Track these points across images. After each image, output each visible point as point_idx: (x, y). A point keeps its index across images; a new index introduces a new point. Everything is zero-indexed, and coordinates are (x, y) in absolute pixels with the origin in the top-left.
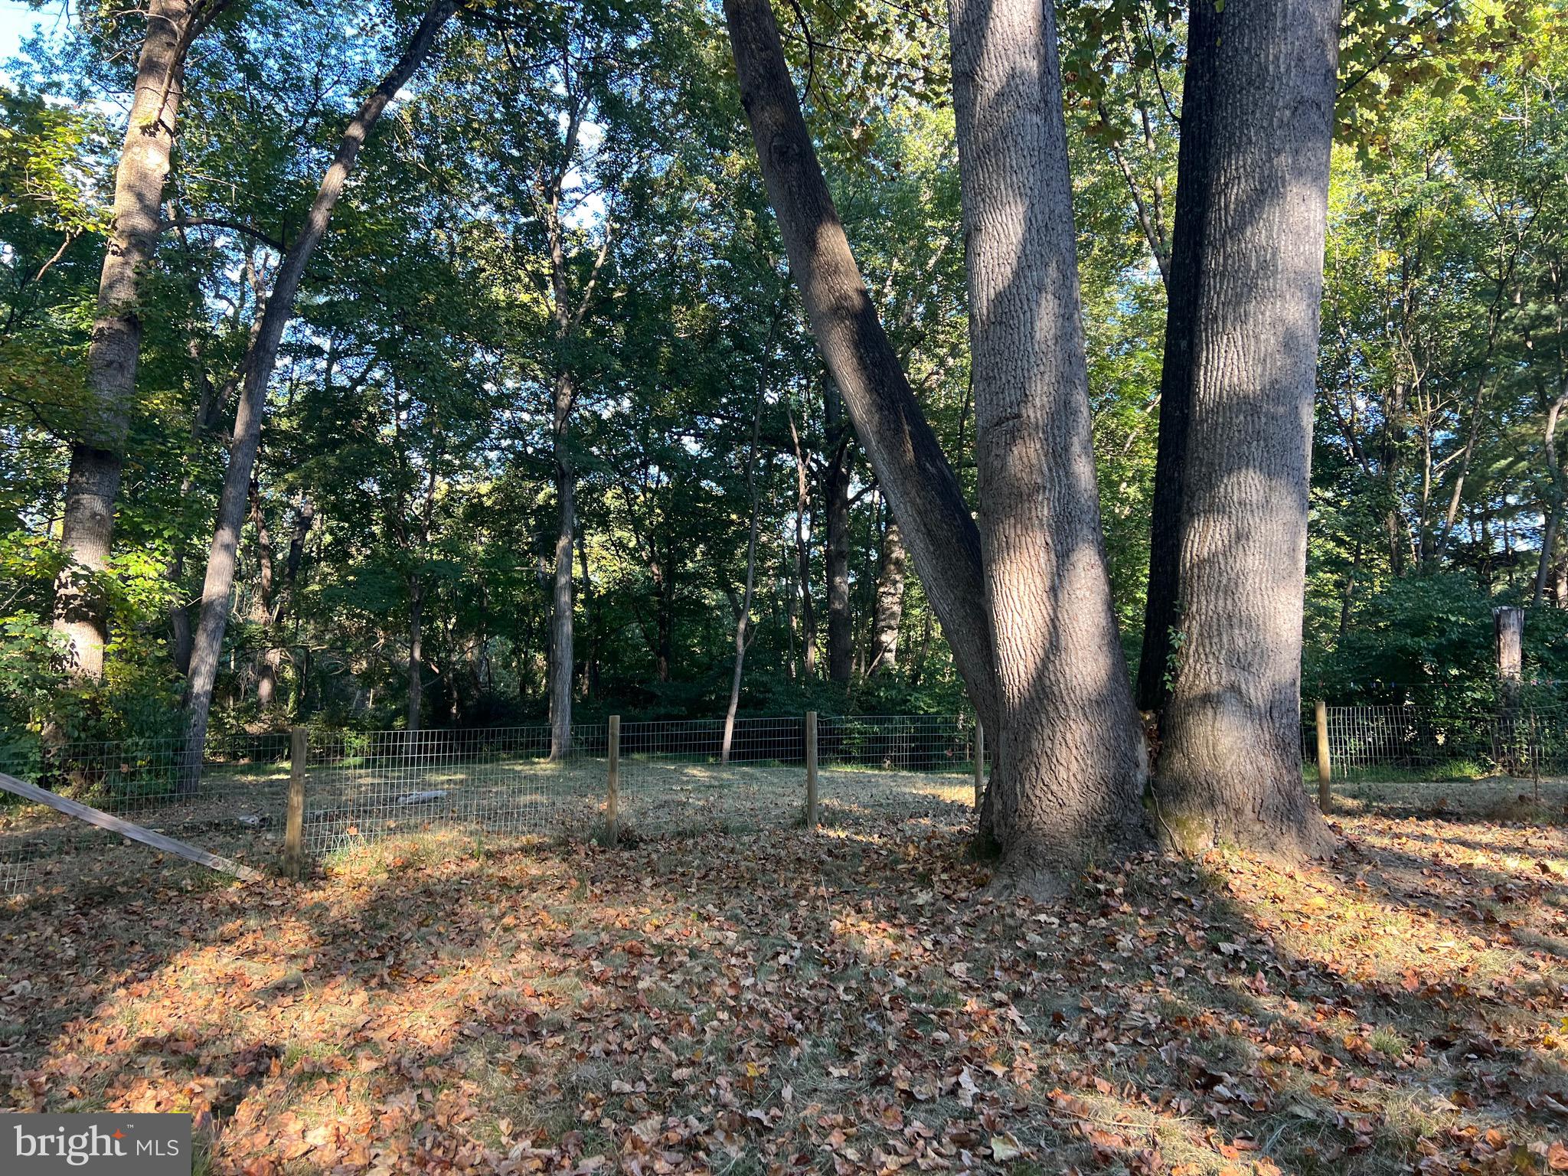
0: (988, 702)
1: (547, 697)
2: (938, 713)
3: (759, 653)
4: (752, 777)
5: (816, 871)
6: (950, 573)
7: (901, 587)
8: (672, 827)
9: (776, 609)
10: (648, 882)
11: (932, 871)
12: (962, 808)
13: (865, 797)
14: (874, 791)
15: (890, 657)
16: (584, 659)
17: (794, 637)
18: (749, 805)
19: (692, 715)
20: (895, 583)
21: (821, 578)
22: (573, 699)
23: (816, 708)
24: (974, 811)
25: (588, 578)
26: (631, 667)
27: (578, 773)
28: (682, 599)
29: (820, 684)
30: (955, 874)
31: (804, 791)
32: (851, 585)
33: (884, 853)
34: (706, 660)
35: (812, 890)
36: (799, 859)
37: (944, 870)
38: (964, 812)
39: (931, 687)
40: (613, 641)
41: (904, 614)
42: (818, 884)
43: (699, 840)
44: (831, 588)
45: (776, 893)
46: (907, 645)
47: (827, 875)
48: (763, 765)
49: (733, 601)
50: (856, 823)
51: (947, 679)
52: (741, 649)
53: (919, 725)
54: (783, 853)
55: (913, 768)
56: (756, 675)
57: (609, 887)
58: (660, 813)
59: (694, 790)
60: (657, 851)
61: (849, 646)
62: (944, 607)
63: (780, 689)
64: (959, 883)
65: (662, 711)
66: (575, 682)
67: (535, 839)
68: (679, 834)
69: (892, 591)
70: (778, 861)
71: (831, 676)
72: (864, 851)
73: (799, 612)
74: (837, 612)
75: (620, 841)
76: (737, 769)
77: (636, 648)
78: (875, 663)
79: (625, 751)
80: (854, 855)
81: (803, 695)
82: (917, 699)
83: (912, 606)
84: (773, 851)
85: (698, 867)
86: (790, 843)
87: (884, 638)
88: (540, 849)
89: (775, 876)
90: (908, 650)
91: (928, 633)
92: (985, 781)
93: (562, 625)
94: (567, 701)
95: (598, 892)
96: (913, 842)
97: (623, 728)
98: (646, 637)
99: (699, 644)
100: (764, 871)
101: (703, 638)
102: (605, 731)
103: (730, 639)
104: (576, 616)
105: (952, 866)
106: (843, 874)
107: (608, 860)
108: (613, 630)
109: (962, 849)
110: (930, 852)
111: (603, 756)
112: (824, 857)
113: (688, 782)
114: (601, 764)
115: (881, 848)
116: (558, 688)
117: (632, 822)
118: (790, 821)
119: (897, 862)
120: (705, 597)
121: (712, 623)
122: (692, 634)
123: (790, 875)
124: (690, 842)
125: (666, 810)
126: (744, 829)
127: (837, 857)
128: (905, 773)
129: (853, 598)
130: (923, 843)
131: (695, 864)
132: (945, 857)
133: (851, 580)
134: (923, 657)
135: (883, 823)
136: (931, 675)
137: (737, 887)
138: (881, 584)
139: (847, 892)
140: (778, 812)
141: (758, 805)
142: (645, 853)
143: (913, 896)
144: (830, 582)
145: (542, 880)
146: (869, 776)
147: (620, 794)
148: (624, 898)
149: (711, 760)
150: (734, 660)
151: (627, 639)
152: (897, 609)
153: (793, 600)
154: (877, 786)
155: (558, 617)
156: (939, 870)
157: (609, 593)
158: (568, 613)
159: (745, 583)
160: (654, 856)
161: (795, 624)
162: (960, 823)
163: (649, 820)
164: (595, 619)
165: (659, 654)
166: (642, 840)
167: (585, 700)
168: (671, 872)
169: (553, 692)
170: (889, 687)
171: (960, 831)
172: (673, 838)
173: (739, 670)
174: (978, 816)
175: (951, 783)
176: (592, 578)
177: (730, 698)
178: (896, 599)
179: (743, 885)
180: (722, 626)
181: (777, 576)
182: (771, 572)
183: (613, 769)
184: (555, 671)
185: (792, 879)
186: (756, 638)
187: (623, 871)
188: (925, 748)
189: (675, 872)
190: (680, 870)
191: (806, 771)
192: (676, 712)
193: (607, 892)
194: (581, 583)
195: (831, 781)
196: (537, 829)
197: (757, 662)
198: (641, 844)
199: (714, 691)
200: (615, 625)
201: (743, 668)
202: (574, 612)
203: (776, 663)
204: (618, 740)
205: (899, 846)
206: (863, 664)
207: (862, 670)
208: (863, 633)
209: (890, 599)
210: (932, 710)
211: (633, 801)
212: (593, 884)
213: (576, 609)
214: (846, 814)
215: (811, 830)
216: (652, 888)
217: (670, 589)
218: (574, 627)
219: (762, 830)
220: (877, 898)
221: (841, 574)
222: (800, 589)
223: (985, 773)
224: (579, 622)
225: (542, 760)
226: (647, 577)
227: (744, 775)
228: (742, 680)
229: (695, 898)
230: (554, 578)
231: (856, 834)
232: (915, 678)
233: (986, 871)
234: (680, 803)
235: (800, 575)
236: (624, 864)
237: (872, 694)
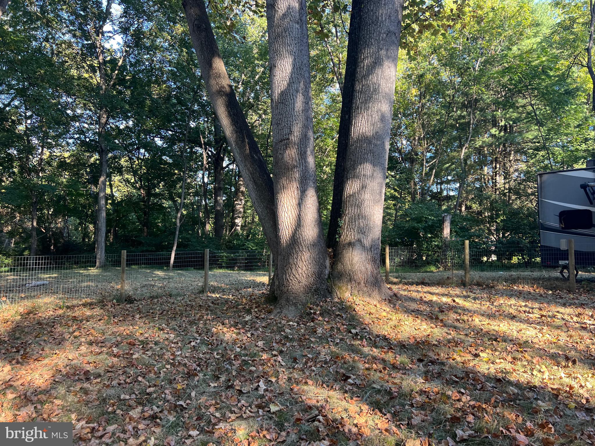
0: (275, 245)
1: (94, 243)
2: (256, 249)
3: (186, 226)
4: (182, 274)
5: (207, 310)
6: (262, 197)
7: (243, 202)
8: (148, 295)
9: (193, 208)
10: (138, 316)
11: (251, 308)
12: (264, 284)
13: (227, 281)
14: (231, 279)
15: (239, 228)
16: (111, 227)
17: (200, 220)
18: (180, 285)
19: (157, 250)
20: (241, 200)
21: (212, 197)
22: (106, 244)
23: (209, 248)
24: (268, 285)
25: (113, 194)
26: (131, 231)
27: (108, 274)
28: (154, 204)
29: (211, 238)
30: (260, 309)
31: (203, 280)
32: (224, 201)
33: (234, 302)
34: (164, 228)
35: (205, 317)
36: (200, 305)
37: (256, 307)
38: (264, 286)
39: (254, 240)
40: (124, 220)
41: (244, 212)
42: (207, 315)
43: (160, 299)
44: (216, 201)
45: (191, 319)
46: (245, 224)
47: (211, 311)
48: (187, 270)
49: (175, 205)
50: (223, 291)
51: (260, 236)
52: (178, 224)
53: (249, 254)
54: (194, 303)
55: (246, 270)
56: (184, 235)
57: (121, 319)
58: (143, 289)
59: (158, 280)
60: (142, 304)
61: (223, 224)
62: (259, 210)
63: (194, 240)
64: (261, 312)
65: (145, 249)
66: (107, 237)
67: (89, 300)
68: (151, 297)
69: (240, 203)
70: (192, 306)
71: (215, 235)
72: (226, 301)
73: (203, 210)
74: (218, 210)
75: (126, 300)
76: (176, 272)
77: (134, 223)
78: (233, 230)
79: (128, 265)
80: (222, 303)
81: (204, 243)
82: (248, 244)
83: (247, 209)
84: (190, 303)
85: (159, 310)
86: (197, 299)
87: (236, 221)
88: (91, 304)
89: (191, 312)
90: (245, 226)
91: (253, 219)
92: (272, 274)
93: (101, 213)
94: (103, 244)
95: (116, 321)
96: (245, 298)
97: (127, 256)
98: (138, 219)
99: (160, 222)
100: (186, 310)
101: (162, 219)
102: (120, 257)
103: (174, 220)
104: (108, 210)
105: (259, 306)
106: (218, 311)
107: (121, 308)
108: (123, 216)
109: (263, 299)
110: (251, 301)
111: (119, 267)
112: (210, 304)
113: (155, 277)
114: (118, 270)
115: (233, 300)
116: (99, 239)
117: (131, 293)
118: (197, 291)
119: (238, 305)
120: (163, 204)
121: (166, 214)
122: (158, 218)
123: (196, 312)
124: (156, 300)
125: (146, 288)
126: (178, 295)
127: (215, 304)
128: (242, 272)
129: (225, 205)
130: (248, 298)
131: (158, 309)
132: (256, 303)
133: (224, 198)
134: (251, 229)
135: (234, 291)
136: (254, 235)
137: (175, 317)
138: (236, 200)
139: (219, 317)
140: (192, 288)
141: (184, 285)
142: (136, 305)
143: (244, 318)
144: (216, 199)
145: (92, 317)
146: (229, 273)
147: (126, 282)
148: (127, 323)
149: (165, 268)
150: (175, 229)
151: (130, 219)
152: (242, 210)
153: (201, 205)
154: (232, 277)
155: (100, 210)
156: (254, 308)
157: (122, 200)
158: (104, 208)
159: (180, 198)
160: (140, 306)
161: (201, 215)
162: (263, 290)
163: (138, 292)
164: (115, 211)
165: (144, 226)
166: (135, 300)
167: (112, 244)
168: (147, 312)
169: (97, 240)
170: (238, 240)
171: (263, 293)
172: (148, 299)
173: (177, 233)
174: (269, 287)
175: (260, 275)
176: (115, 194)
177: (173, 244)
178: (241, 206)
179: (177, 316)
180: (170, 215)
181: (194, 196)
182: (191, 194)
183: (123, 272)
184: (98, 232)
185: (197, 313)
186: (185, 220)
187: (127, 312)
188: (251, 263)
189: (149, 312)
190: (151, 311)
191: (204, 272)
192: (150, 249)
193: (120, 321)
194: (110, 196)
195: (214, 275)
196: (90, 296)
197: (185, 230)
198: (135, 302)
199: (167, 241)
200: (125, 214)
201: (179, 232)
202: (106, 208)
203: (193, 230)
204: (125, 260)
205: (239, 299)
206: (228, 231)
207: (228, 233)
208: (228, 219)
209: (239, 206)
210: (254, 248)
211: (132, 284)
212: (114, 318)
213: (108, 207)
214: (220, 288)
215: (205, 294)
216: (139, 319)
217: (149, 200)
218: (107, 214)
219: (185, 295)
220: (230, 319)
221: (220, 196)
222: (203, 201)
223: (273, 271)
224: (109, 212)
225: (92, 268)
226: (139, 195)
227: (179, 274)
228: (179, 237)
229: (157, 322)
230: (98, 194)
231: (223, 295)
232: (248, 236)
233: (271, 307)
234: (151, 285)
235: (203, 196)
236: (128, 310)
237: (231, 242)
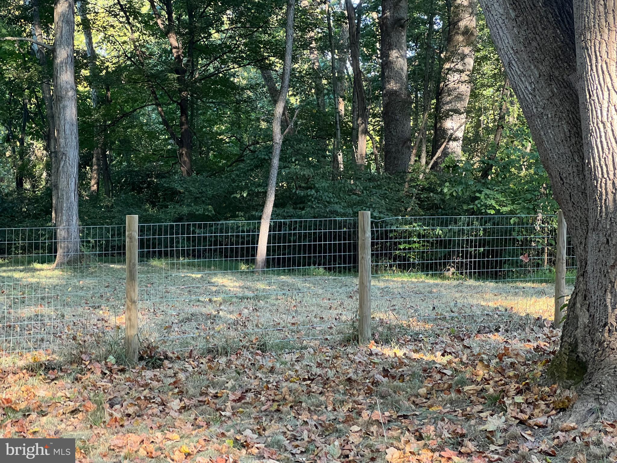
0: (576, 199)
1: (49, 193)
2: (512, 212)
3: (300, 141)
4: (291, 287)
5: (369, 393)
6: (534, 44)
7: (470, 62)
8: (201, 344)
9: (319, 89)
10: (176, 404)
11: (504, 393)
12: (539, 322)
13: (425, 309)
14: (436, 302)
15: (456, 147)
16: (91, 148)
17: (341, 122)
18: (290, 319)
19: (219, 215)
20: (463, 57)
21: (374, 51)
22: (80, 195)
23: (369, 207)
24: (553, 326)
25: (93, 51)
26: (146, 159)
27: (88, 282)
28: (207, 77)
29: (372, 179)
30: (531, 397)
31: (354, 304)
32: (410, 60)
33: (448, 372)
34: (236, 150)
35: (365, 414)
36: (349, 380)
37: (519, 392)
38: (541, 326)
39: (505, 181)
40: (126, 128)
41: (474, 95)
42: (372, 407)
43: (233, 357)
44: (386, 65)
45: (323, 418)
46: (477, 134)
47: (382, 397)
48: (305, 274)
49: (268, 79)
50: (416, 339)
51: (523, 173)
52: (278, 137)
53: (489, 226)
54: (331, 373)
55: (482, 276)
56: (295, 168)
57: (131, 410)
58: (186, 327)
59: (225, 301)
60: (185, 370)
61: (407, 134)
62: (525, 86)
63: (325, 184)
64: (536, 406)
65: (185, 210)
66: (82, 176)
67: (43, 358)
68: (210, 351)
69: (460, 67)
70: (326, 382)
71: (386, 169)
72: (425, 370)
73: (348, 93)
74: (393, 93)
75: (141, 358)
76: (274, 278)
77: (153, 135)
78: (438, 154)
79: (144, 257)
80: (413, 375)
81: (351, 191)
82: (487, 196)
83: (483, 85)
84: (319, 371)
85: (233, 389)
86: (339, 362)
87: (449, 124)
88: (48, 367)
89: (323, 398)
90: (477, 138)
91: (502, 118)
92: (568, 291)
93: (64, 107)
94: (73, 199)
95: (118, 415)
96: (481, 361)
97: (141, 230)
98: (165, 122)
99: (227, 130)
100: (309, 393)
101: (233, 124)
102: (121, 232)
103: (263, 125)
104: (81, 99)
105: (528, 388)
106: (401, 397)
107: (128, 380)
108: (125, 115)
109: (540, 368)
110: (501, 372)
111: (119, 262)
112: (379, 377)
113: (217, 293)
114: (114, 271)
115: (445, 367)
116: (62, 183)
117: (154, 338)
118: (339, 337)
119: (463, 383)
120: (234, 75)
121: (243, 106)
122: (219, 119)
123: (340, 397)
124: (223, 360)
125: (194, 324)
126: (282, 347)
127: (394, 377)
128: (471, 282)
129: (412, 76)
130: (494, 361)
131: (229, 385)
132: (519, 378)
133: (410, 54)
134: (496, 147)
135: (446, 339)
136: (505, 168)
137: (278, 410)
138: (447, 60)
139: (405, 417)
140: (324, 326)
141: (300, 319)
142: (171, 372)
143: (482, 421)
144: (385, 55)
145: (52, 403)
146: (430, 286)
147: (140, 305)
148: (148, 422)
149: (244, 267)
150: (269, 150)
151: (142, 125)
152: (465, 89)
153: (340, 79)
154: (439, 297)
155: (58, 99)
156: (512, 392)
157: (119, 70)
158: (71, 93)
159: (282, 57)
160: (182, 376)
161: (341, 107)
162: (537, 338)
163: (173, 336)
164: (102, 101)
165: (181, 143)
166: (167, 358)
167: (95, 198)
168: (202, 394)
169: (56, 186)
170: (454, 182)
171: (537, 349)
172: (202, 356)
173: (276, 162)
174: (559, 332)
175: (526, 293)
176: (97, 51)
177: (265, 193)
178: (464, 77)
179: (285, 409)
180: (254, 109)
181: (322, 50)
182: (314, 45)
183: (132, 277)
184: (58, 162)
185: (342, 402)
186: (296, 124)
187: (146, 392)
188: (495, 254)
189: (207, 394)
190: (212, 391)
191: (356, 281)
192: (201, 212)
193: (129, 415)
194: (85, 56)
195: (385, 291)
196: (45, 345)
197: (297, 152)
198: (166, 362)
199: (246, 187)
200: (128, 108)
201: (280, 160)
202: (77, 91)
203: (320, 153)
204: (136, 244)
205: (466, 365)
206: (424, 155)
207: (423, 161)
208: (424, 119)
209: (457, 76)
210: (504, 209)
211: (155, 313)
212: (112, 406)
213: (80, 88)
214: (404, 330)
215: (363, 348)
216: (180, 411)
217: (193, 64)
218: (79, 110)
219: (306, 348)
220: (440, 423)
221: (399, 48)
222: (348, 64)
223: (568, 282)
224: (84, 104)
225: (45, 266)
226: (165, 51)
227: (283, 285)
228: (279, 173)
229: (230, 423)
230: (52, 51)
231: (416, 351)
232: (486, 172)
233: (567, 393)
234: (209, 317)
235: (349, 47)
236: (147, 385)
237: (433, 190)
